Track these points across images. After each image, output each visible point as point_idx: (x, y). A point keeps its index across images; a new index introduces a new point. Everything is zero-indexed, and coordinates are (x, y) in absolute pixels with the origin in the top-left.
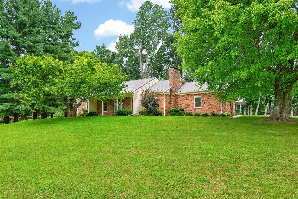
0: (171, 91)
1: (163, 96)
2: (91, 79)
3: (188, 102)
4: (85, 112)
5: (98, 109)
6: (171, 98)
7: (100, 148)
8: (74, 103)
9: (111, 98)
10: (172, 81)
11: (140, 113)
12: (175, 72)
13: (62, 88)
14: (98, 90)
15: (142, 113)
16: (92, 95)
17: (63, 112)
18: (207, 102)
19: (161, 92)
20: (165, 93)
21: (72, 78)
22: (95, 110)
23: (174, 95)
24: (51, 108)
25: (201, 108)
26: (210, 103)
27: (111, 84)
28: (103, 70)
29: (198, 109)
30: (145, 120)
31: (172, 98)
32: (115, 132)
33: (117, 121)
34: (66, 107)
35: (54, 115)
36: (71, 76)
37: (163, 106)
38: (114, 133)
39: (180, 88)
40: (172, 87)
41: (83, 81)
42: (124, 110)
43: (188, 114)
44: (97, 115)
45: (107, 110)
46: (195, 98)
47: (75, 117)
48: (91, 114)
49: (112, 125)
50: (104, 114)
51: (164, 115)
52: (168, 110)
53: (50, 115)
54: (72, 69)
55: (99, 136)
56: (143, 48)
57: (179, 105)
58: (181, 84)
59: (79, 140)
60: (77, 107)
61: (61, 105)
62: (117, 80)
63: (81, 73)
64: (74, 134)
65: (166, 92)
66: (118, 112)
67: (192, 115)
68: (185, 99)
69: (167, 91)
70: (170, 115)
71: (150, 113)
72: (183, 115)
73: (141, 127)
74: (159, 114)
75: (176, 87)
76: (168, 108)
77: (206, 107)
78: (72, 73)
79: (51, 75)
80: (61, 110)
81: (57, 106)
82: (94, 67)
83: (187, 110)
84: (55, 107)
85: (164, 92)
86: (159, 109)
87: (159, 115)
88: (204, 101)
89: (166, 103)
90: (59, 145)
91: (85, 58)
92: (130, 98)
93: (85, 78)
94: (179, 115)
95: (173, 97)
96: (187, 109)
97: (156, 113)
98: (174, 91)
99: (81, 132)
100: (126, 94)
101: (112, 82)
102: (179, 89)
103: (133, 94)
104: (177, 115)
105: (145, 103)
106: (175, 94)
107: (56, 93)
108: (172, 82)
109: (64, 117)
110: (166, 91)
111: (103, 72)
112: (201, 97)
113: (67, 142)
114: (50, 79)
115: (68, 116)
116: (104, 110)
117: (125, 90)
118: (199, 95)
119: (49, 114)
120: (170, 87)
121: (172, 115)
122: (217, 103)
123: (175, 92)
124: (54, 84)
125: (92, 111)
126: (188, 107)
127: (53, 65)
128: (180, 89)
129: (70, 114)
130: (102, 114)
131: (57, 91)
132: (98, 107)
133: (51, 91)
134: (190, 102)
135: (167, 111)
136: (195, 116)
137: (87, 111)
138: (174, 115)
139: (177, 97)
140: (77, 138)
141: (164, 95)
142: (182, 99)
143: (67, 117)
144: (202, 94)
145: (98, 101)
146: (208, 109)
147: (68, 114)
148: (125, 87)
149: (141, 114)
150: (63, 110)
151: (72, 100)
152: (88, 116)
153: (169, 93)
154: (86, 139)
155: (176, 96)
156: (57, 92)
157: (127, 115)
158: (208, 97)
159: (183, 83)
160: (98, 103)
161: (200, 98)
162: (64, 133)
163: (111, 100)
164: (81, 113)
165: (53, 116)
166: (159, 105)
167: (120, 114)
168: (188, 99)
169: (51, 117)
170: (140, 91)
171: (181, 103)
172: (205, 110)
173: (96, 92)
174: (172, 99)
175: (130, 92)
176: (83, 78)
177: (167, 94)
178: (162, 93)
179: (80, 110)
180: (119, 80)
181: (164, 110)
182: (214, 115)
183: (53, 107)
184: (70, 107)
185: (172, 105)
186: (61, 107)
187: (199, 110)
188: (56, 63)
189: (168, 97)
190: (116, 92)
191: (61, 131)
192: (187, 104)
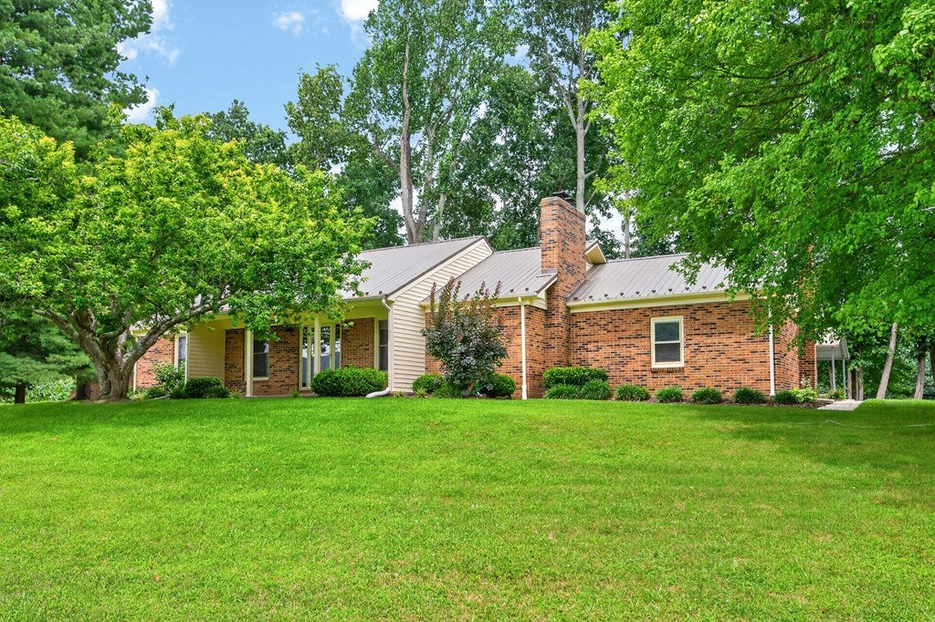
0: (550, 292)
1: (518, 314)
2: (208, 231)
3: (622, 342)
4: (169, 379)
5: (229, 367)
6: (551, 325)
7: (268, 570)
8: (122, 339)
9: (292, 321)
10: (556, 250)
11: (417, 385)
12: (567, 213)
13: (68, 264)
14: (231, 285)
15: (428, 387)
16: (203, 302)
17: (70, 383)
18: (709, 341)
19: (511, 295)
20: (528, 303)
21: (118, 223)
22: (213, 372)
23: (562, 310)
24: (16, 362)
25: (681, 370)
26: (721, 348)
27: (296, 257)
28: (259, 197)
29: (669, 371)
30: (456, 418)
31: (555, 322)
32: (327, 475)
33: (326, 421)
34: (84, 358)
35: (29, 394)
36: (114, 214)
37: (520, 355)
38: (322, 480)
39: (585, 283)
40: (557, 276)
41: (168, 237)
42: (348, 372)
43: (626, 395)
44: (223, 395)
45: (269, 371)
46: (657, 325)
47: (123, 402)
48: (197, 390)
49: (304, 439)
50: (254, 392)
51: (524, 396)
52: (540, 375)
53: (12, 391)
54: (121, 180)
55: (252, 495)
56: (413, 127)
57: (584, 353)
58: (588, 266)
59: (145, 517)
60: (136, 358)
61: (61, 350)
62: (323, 237)
63: (161, 198)
64: (122, 483)
65: (531, 298)
66: (322, 381)
67: (647, 398)
68: (610, 327)
69: (538, 292)
70: (552, 396)
71: (465, 387)
72: (607, 396)
73: (447, 451)
74: (501, 391)
75: (571, 279)
76: (538, 367)
77: (701, 363)
78: (117, 200)
79: (14, 201)
80: (61, 372)
81: (41, 354)
82: (219, 178)
83: (622, 378)
84: (37, 359)
85: (523, 299)
86: (502, 370)
87: (504, 395)
88: (696, 339)
89: (529, 345)
90: (36, 546)
91: (181, 137)
92: (372, 320)
93: (181, 224)
94: (590, 398)
95: (560, 320)
96: (618, 373)
97: (489, 387)
98: (561, 293)
99: (159, 476)
100: (361, 304)
101: (298, 249)
102: (581, 287)
103: (390, 303)
104: (581, 397)
105: (442, 343)
106: (568, 308)
107: (37, 289)
108: (554, 256)
109: (74, 399)
110: (532, 292)
111: (259, 203)
112: (680, 319)
113: (83, 526)
114: (10, 223)
115: (93, 396)
116: (256, 373)
117: (355, 285)
118: (674, 312)
119: (8, 390)
120: (550, 278)
121: (558, 395)
122: (752, 347)
123: (567, 299)
124: (28, 249)
125: (203, 375)
126: (624, 365)
127: (27, 160)
128: (586, 286)
129: (102, 387)
130: (245, 390)
131: (44, 280)
132: (227, 358)
133: (13, 278)
134: (632, 341)
135: (533, 376)
136: (661, 402)
137: (179, 377)
138: (570, 395)
139: (574, 320)
140: (135, 507)
141: (523, 308)
142: (596, 328)
143: (86, 403)
144: (687, 307)
145: (228, 332)
146: (711, 373)
147: (93, 387)
148: (358, 272)
149: (422, 391)
150: (69, 371)
151: (114, 323)
152: (184, 398)
153: (542, 304)
154: (184, 510)
155: (569, 316)
156: (40, 283)
157: (360, 394)
158: (713, 319)
159: (597, 264)
160: (227, 342)
161: (677, 325)
162: (72, 478)
163: (291, 330)
164: (149, 386)
165: (27, 397)
166: (503, 353)
167: (329, 388)
168: (624, 327)
169: (16, 402)
170: (420, 292)
171: (591, 347)
172: (697, 375)
173: (222, 290)
174: (552, 330)
175: (374, 293)
176: (171, 222)
177: (535, 304)
178: (516, 299)
179: (149, 372)
180: (334, 239)
181: (524, 375)
182: (747, 397)
183: (27, 359)
184: (101, 355)
185: (554, 354)
186: (62, 358)
187: (672, 378)
188: (42, 152)
189: (538, 316)
190: (318, 289)
191: (57, 470)
192: (618, 350)
